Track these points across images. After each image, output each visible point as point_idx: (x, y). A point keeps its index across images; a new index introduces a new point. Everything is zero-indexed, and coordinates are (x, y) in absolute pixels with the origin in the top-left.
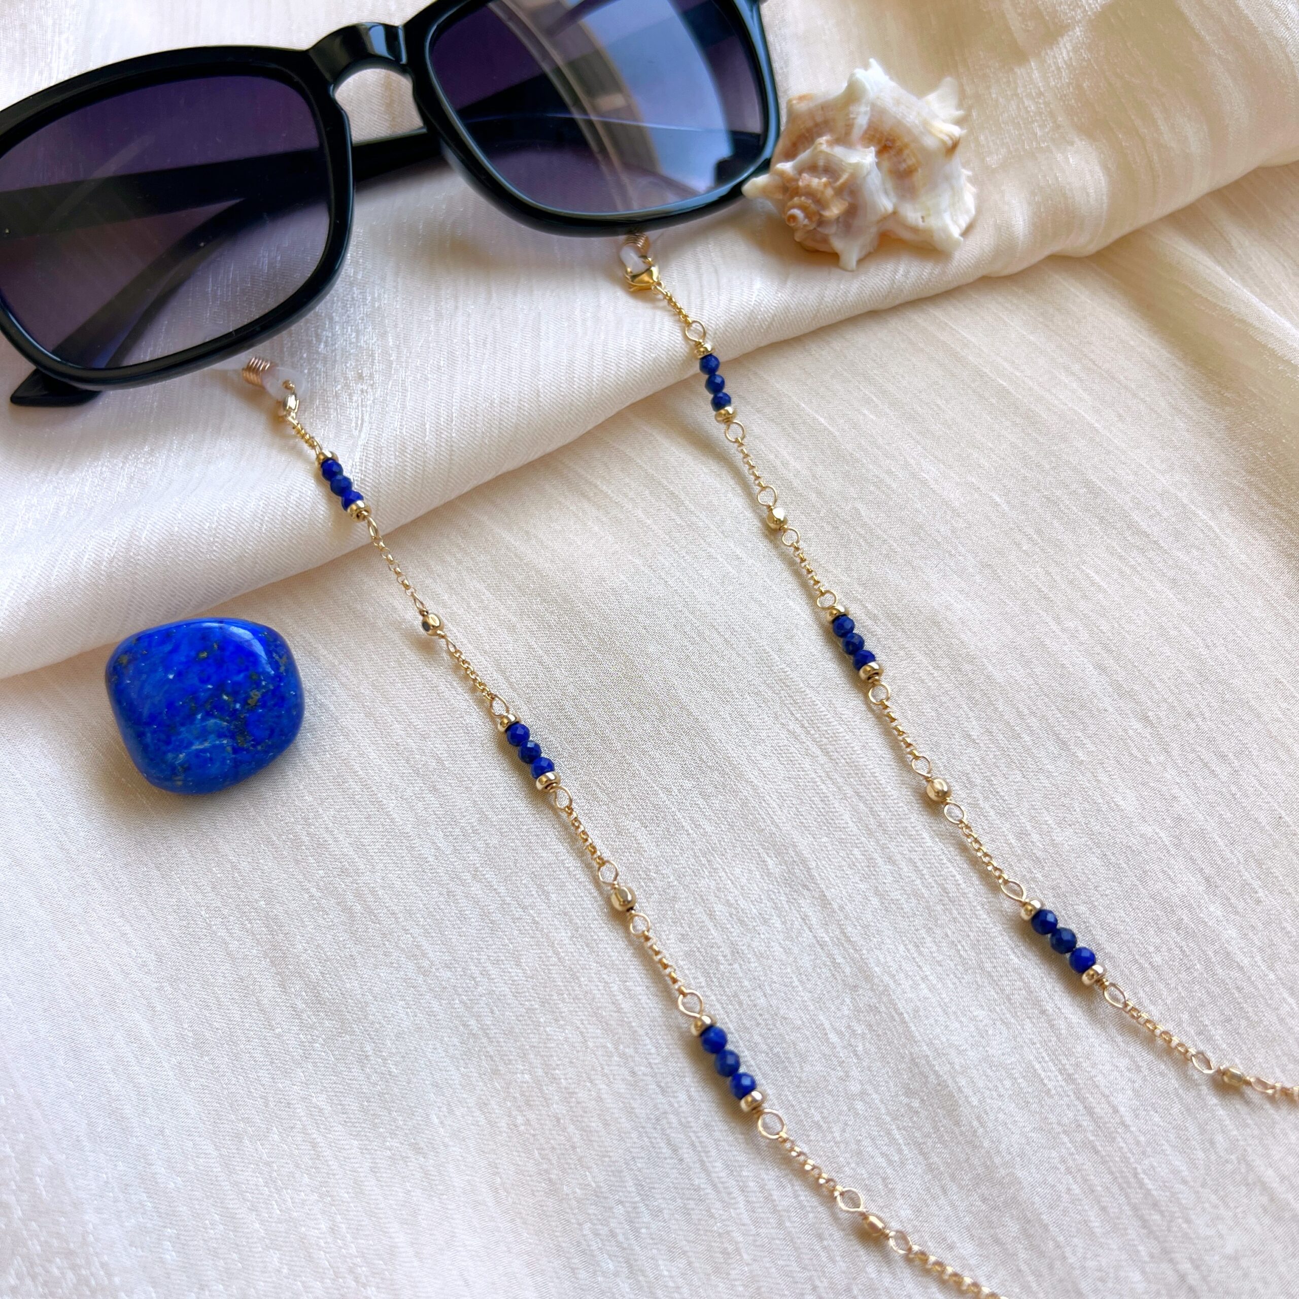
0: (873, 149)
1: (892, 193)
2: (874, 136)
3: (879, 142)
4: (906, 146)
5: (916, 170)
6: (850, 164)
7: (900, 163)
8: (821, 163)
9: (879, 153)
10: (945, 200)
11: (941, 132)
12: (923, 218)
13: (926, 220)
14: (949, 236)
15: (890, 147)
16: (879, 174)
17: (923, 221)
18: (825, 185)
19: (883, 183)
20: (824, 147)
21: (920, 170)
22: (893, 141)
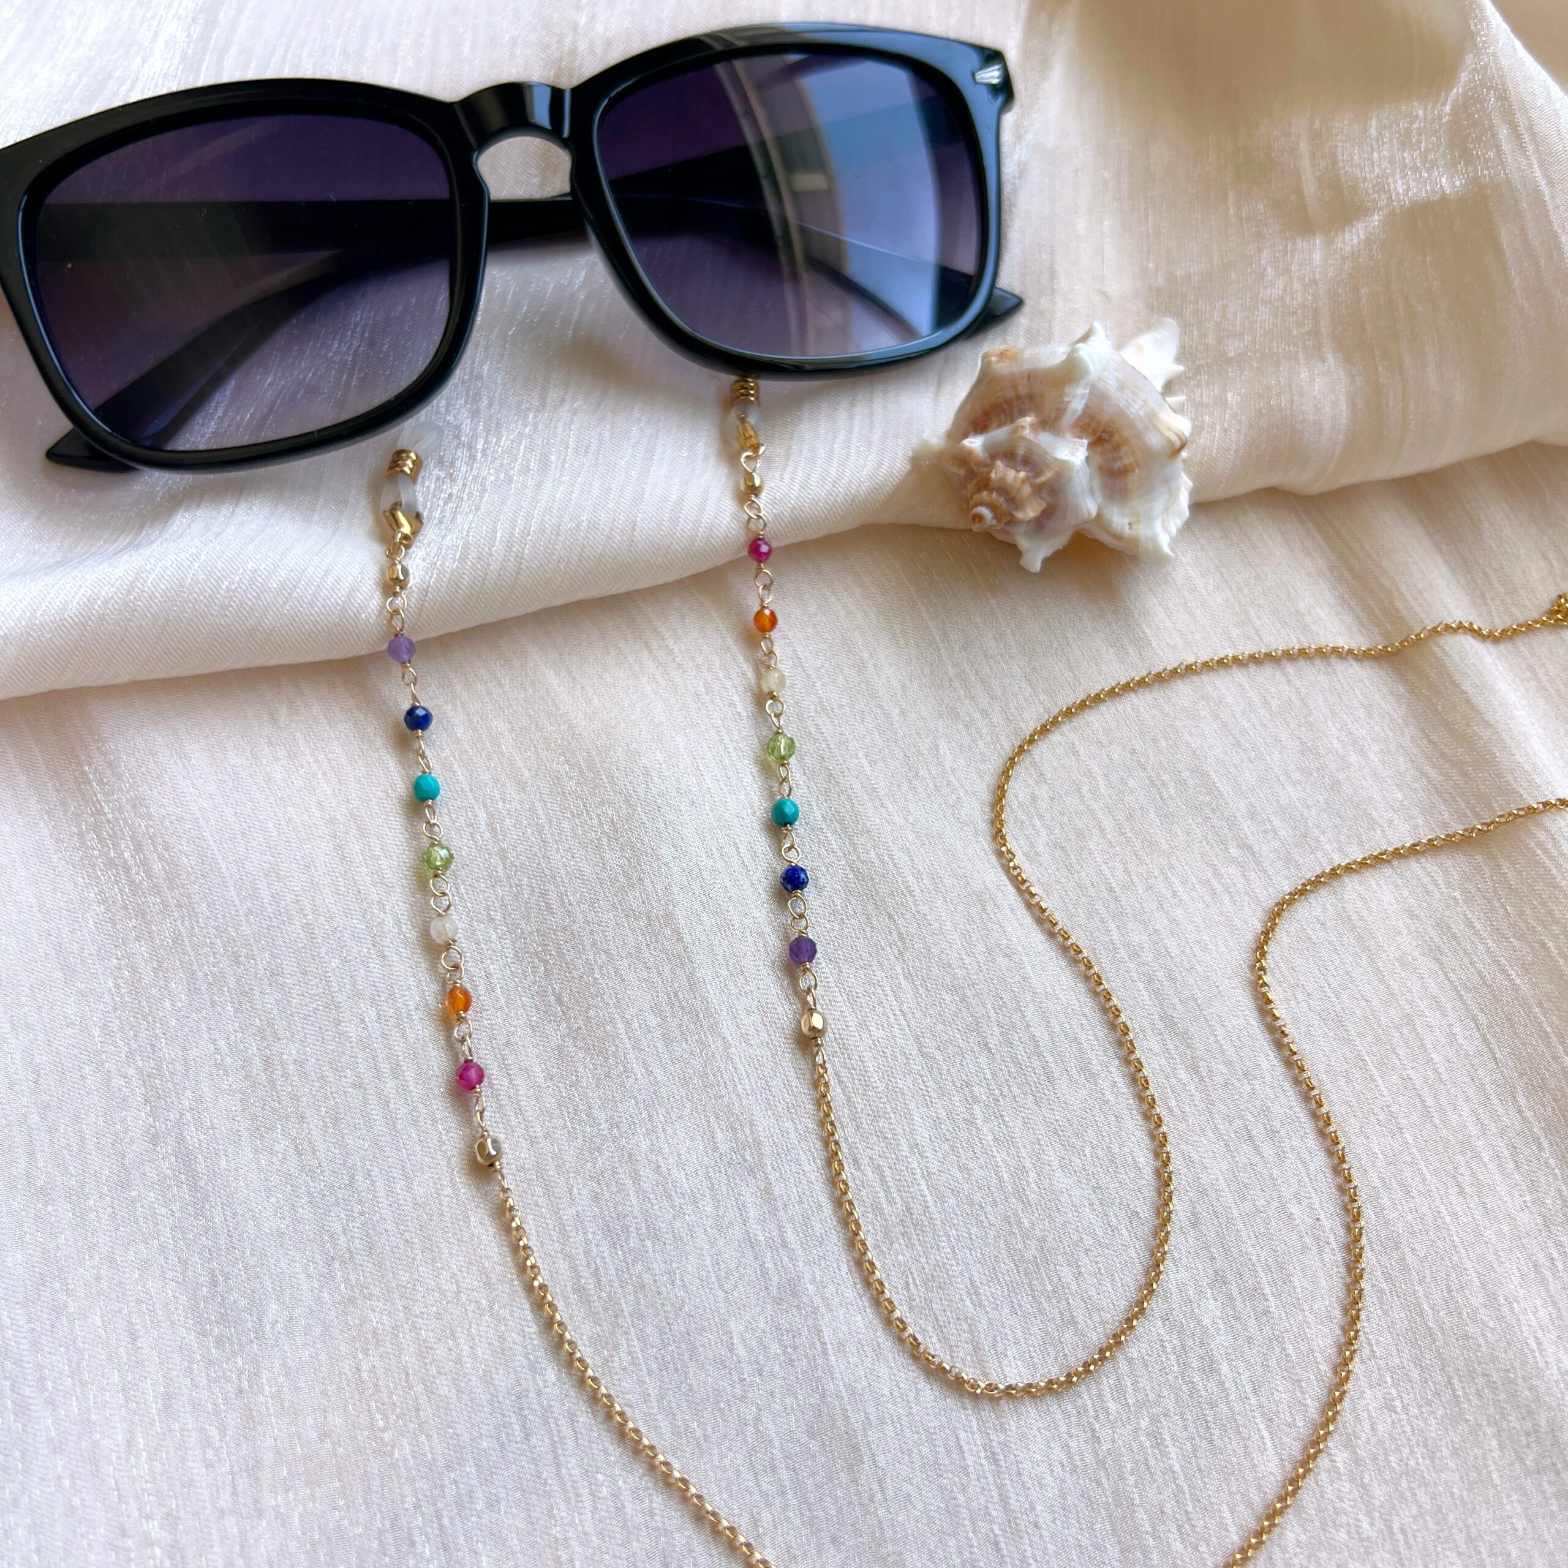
0: (1085, 442)
1: (1098, 493)
2: (1089, 425)
3: (1094, 432)
4: (1125, 441)
5: (1133, 470)
6: (1056, 460)
7: (1115, 460)
8: (1021, 452)
9: (1091, 446)
10: (1158, 506)
11: (1169, 429)
12: (1130, 524)
13: (1134, 527)
14: (1157, 549)
15: (1106, 441)
16: (1088, 471)
17: (1131, 528)
18: (1023, 482)
19: (1091, 480)
20: (1027, 433)
21: (1137, 472)
22: (1111, 434)
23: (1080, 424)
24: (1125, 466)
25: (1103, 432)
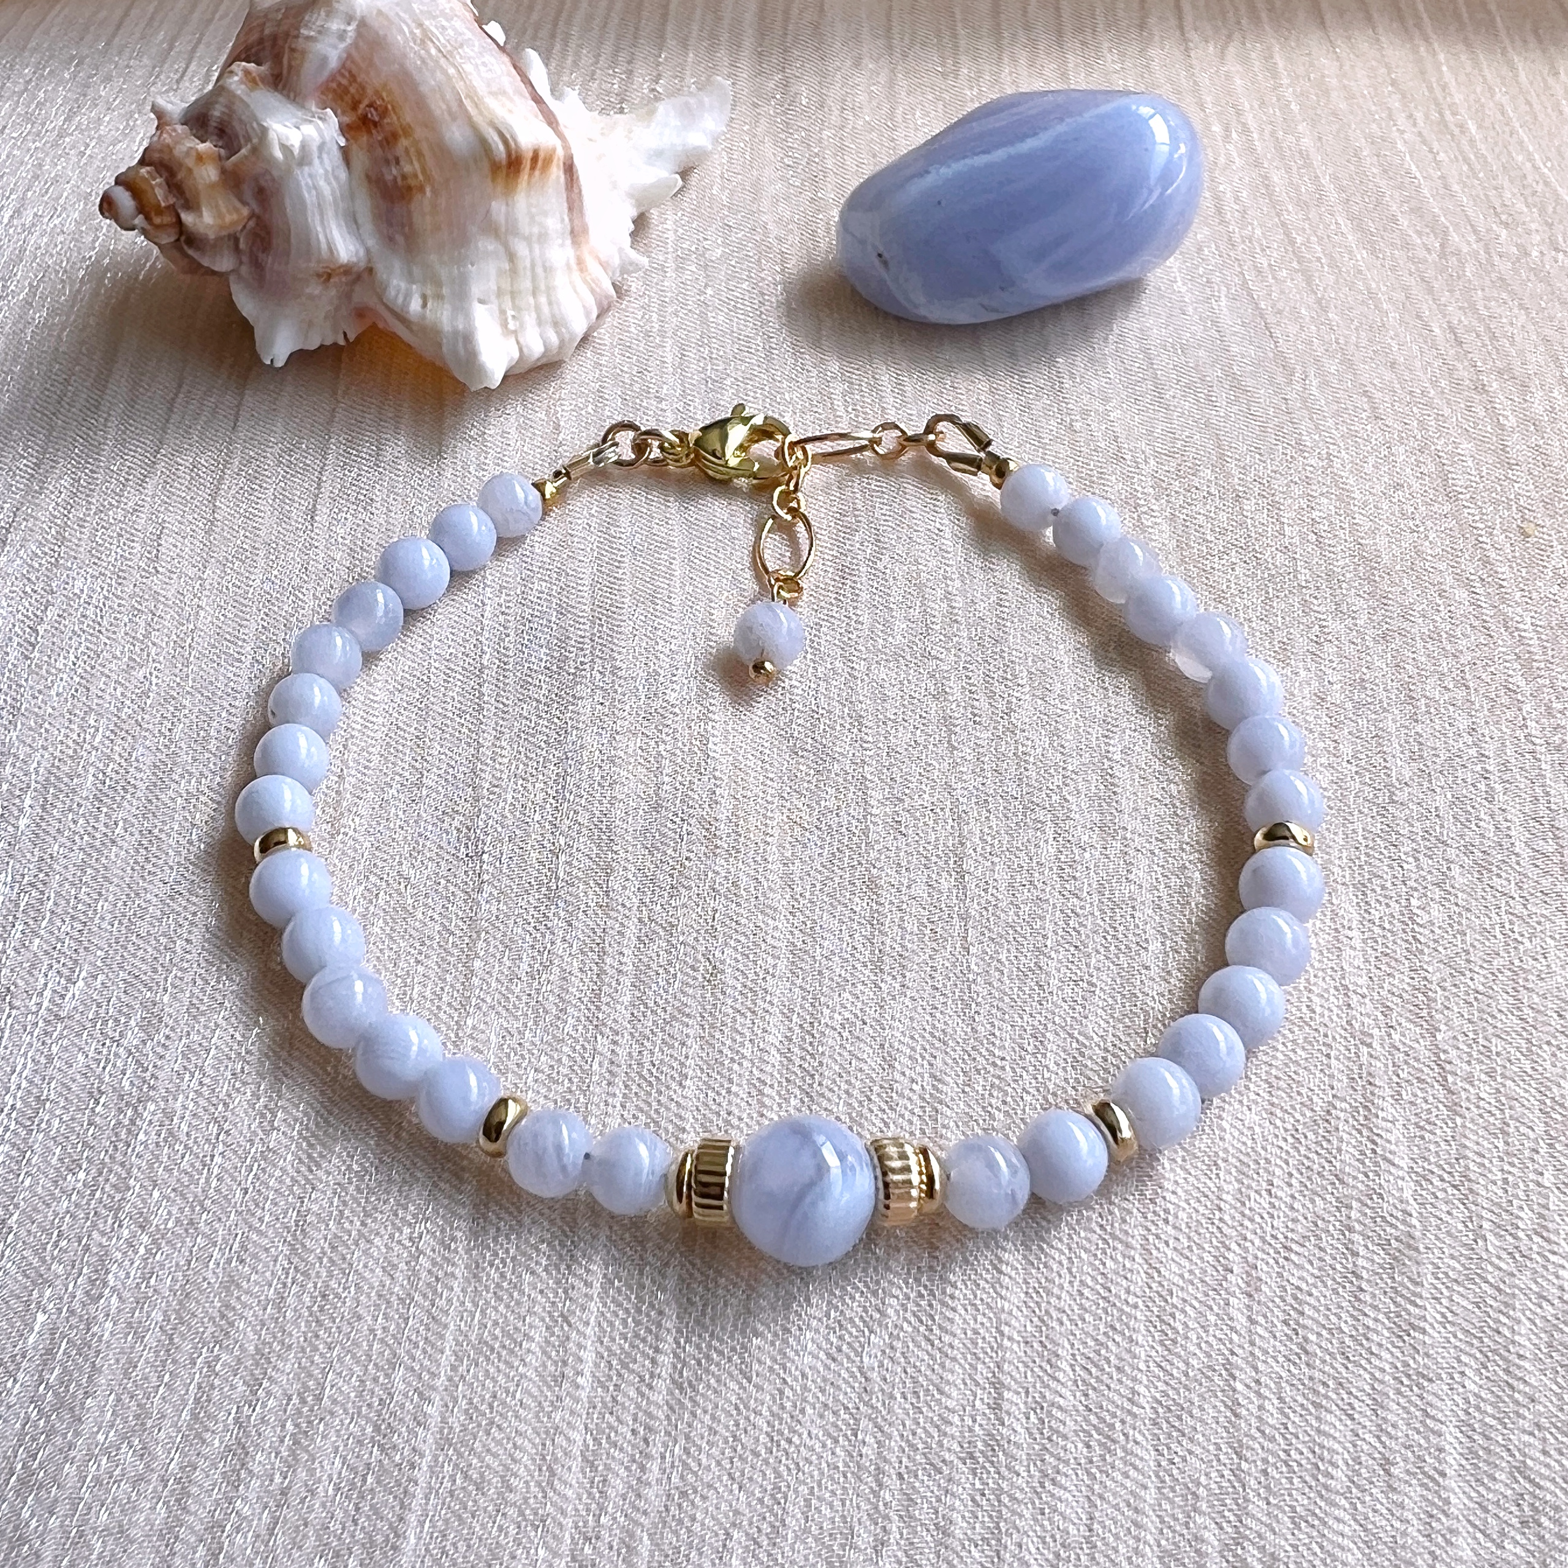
23: (334, 85)
24: (404, 177)
25: (370, 105)
